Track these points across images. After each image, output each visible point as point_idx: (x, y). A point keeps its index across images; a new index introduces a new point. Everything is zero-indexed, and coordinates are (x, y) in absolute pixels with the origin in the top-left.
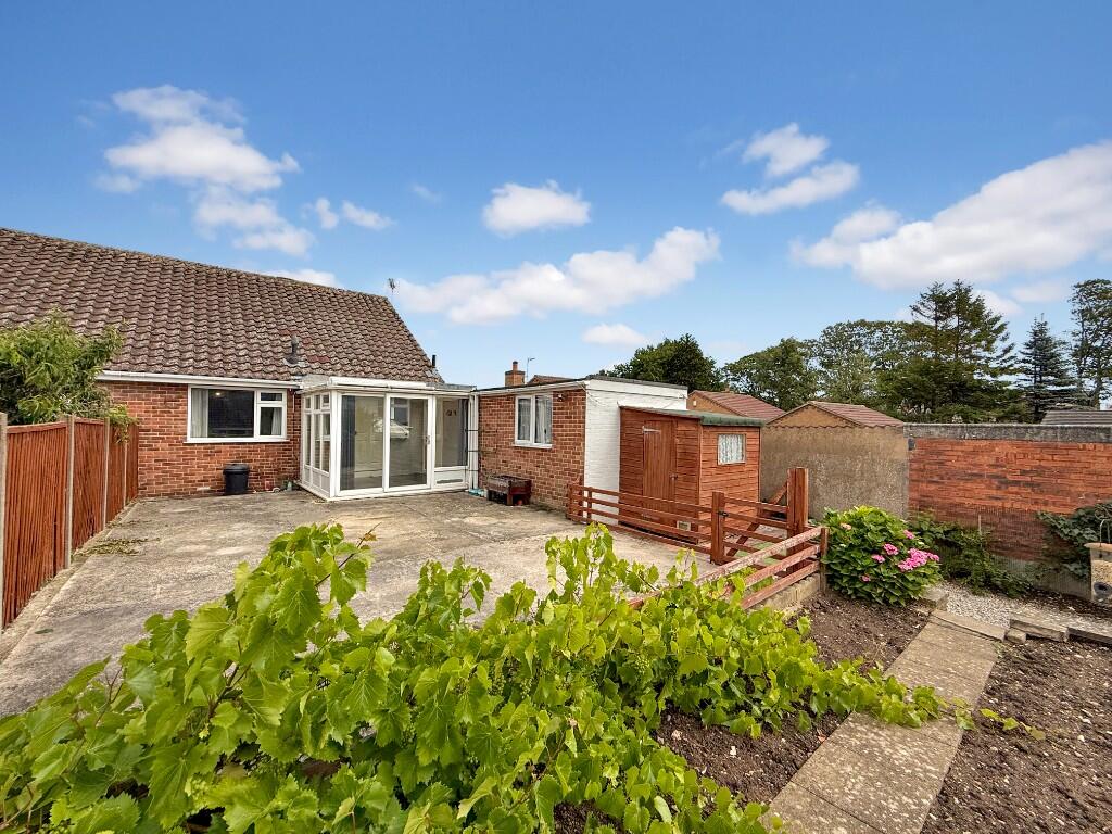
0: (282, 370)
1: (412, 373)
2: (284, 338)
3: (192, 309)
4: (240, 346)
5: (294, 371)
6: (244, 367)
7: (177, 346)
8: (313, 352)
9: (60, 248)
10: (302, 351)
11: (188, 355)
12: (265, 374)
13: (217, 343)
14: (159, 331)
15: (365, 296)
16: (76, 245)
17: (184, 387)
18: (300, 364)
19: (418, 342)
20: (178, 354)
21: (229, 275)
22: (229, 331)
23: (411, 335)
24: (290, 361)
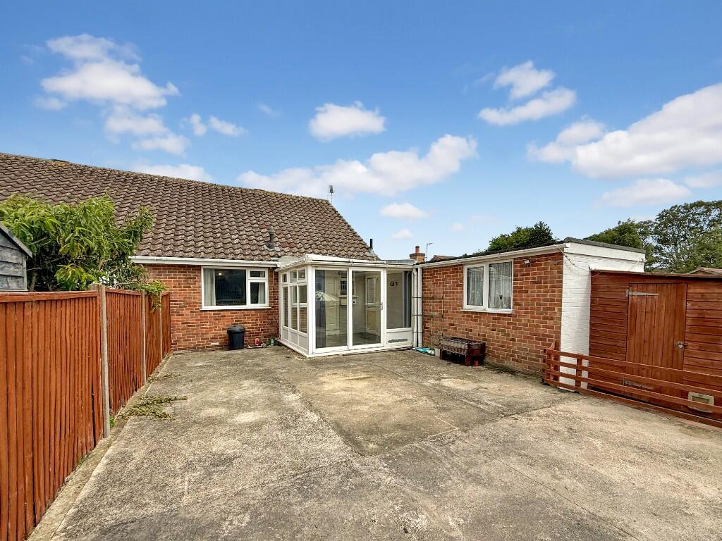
0: (264, 253)
1: (355, 254)
2: (262, 231)
3: (201, 212)
4: (234, 237)
5: (273, 254)
6: (238, 251)
7: (192, 237)
8: (284, 240)
9: (119, 176)
10: (276, 239)
11: (200, 244)
12: (252, 257)
13: (218, 235)
14: (180, 228)
15: (313, 200)
16: (128, 174)
17: (198, 268)
18: (275, 248)
19: (355, 230)
20: (193, 243)
21: (223, 190)
22: (226, 227)
23: (349, 226)
24: (269, 246)
